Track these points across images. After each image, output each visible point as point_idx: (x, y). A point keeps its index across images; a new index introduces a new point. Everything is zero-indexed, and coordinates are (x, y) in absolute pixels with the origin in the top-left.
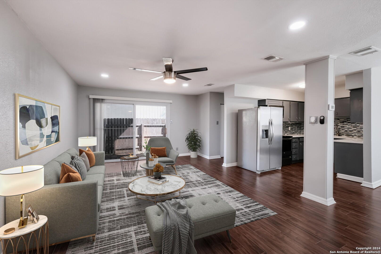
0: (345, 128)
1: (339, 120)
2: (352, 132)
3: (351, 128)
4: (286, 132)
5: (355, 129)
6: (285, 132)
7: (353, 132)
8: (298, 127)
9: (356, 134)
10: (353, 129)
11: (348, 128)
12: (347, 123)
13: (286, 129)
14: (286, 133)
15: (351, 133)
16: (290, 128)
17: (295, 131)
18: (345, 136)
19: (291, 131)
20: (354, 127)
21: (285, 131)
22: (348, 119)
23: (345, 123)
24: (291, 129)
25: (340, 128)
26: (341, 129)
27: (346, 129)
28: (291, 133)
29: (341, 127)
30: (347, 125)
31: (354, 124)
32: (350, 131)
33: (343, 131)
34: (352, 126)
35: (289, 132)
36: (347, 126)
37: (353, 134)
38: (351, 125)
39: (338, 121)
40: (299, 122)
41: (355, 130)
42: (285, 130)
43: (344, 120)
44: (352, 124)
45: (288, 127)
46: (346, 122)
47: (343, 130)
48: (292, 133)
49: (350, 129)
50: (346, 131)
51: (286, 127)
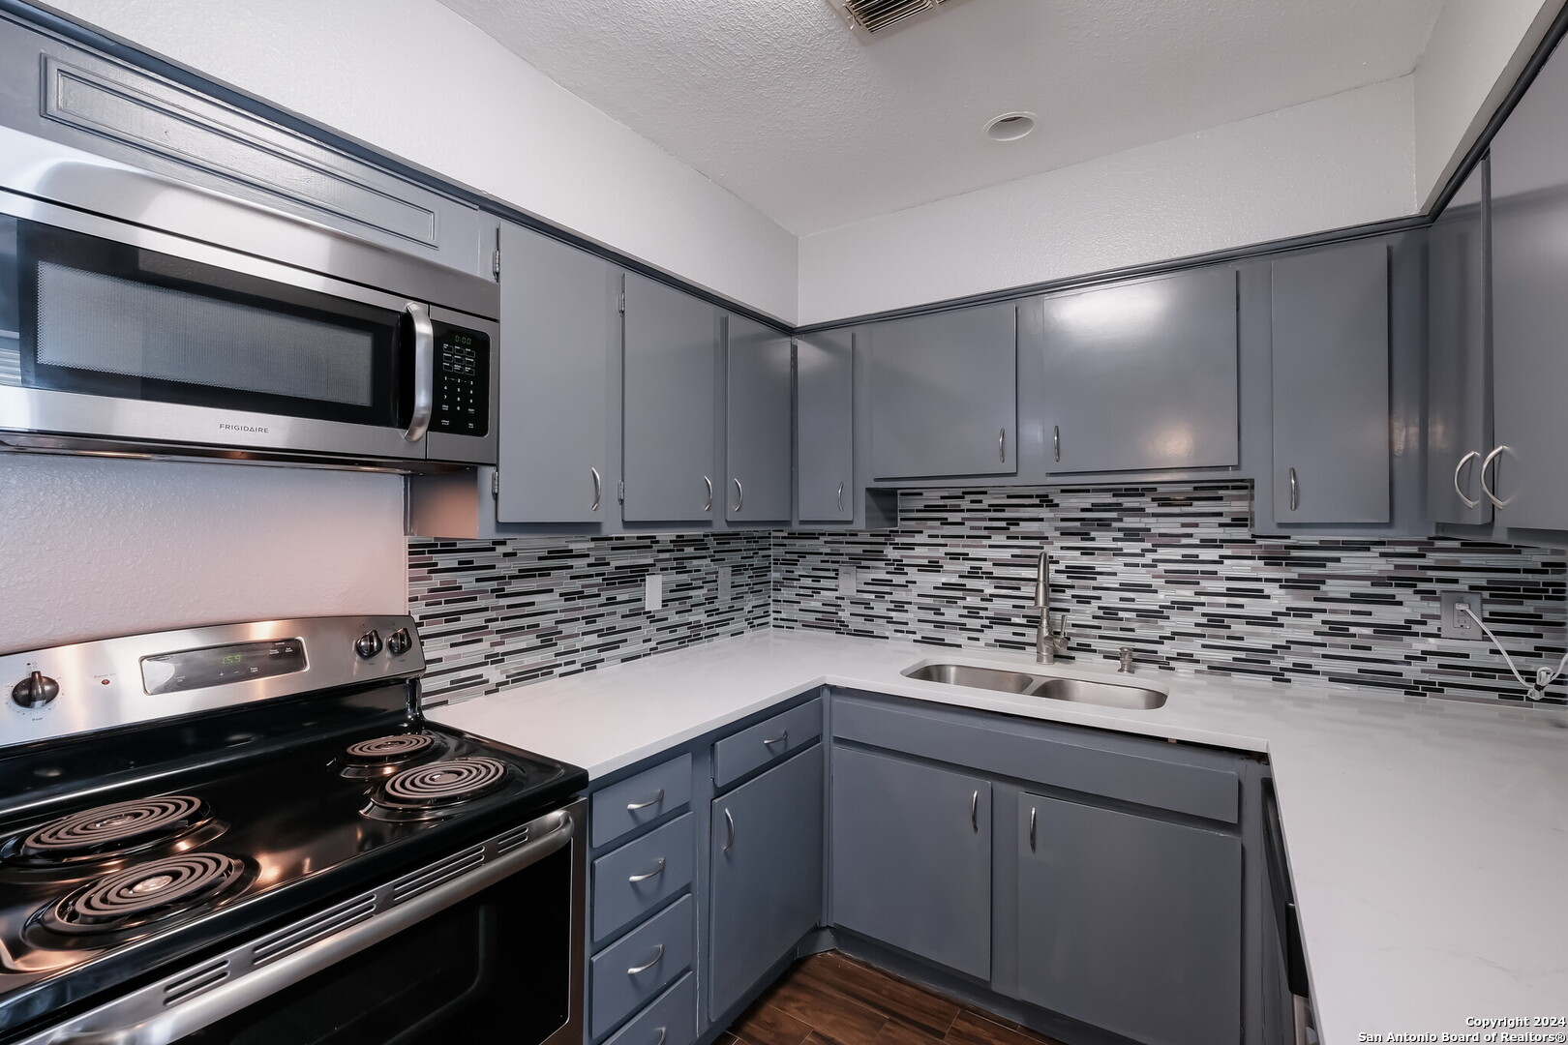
0: (1102, 581)
1: (1052, 505)
2: (1161, 622)
3: (1147, 589)
4: (612, 631)
5: (1186, 594)
6: (594, 639)
7: (1167, 627)
8: (737, 570)
9: (1194, 647)
10: (1165, 596)
11: (1125, 587)
12: (1120, 535)
13: (612, 601)
14: (602, 648)
15: (1155, 634)
16: (653, 592)
17: (710, 613)
18: (1098, 659)
19: (674, 619)
20: (1175, 579)
21: (601, 624)
22: (1128, 502)
23: (1103, 539)
24: (676, 595)
25: (1062, 579)
26: (1069, 592)
27: (1111, 600)
28: (666, 635)
29: (1073, 571)
30: (1118, 553)
31: (1176, 553)
32: (1144, 615)
33: (1085, 614)
34: (1162, 567)
35: (649, 629)
36: (1117, 564)
37: (1166, 649)
38: (1149, 558)
39: (1044, 512)
40: (730, 523)
41: (1185, 606)
42: (590, 620)
43: (1095, 508)
44: (1163, 553)
45: (635, 576)
46: (1104, 525)
47: (1084, 600)
48: (683, 632)
49: (1144, 601)
50: (1110, 613)
51: (610, 582)
